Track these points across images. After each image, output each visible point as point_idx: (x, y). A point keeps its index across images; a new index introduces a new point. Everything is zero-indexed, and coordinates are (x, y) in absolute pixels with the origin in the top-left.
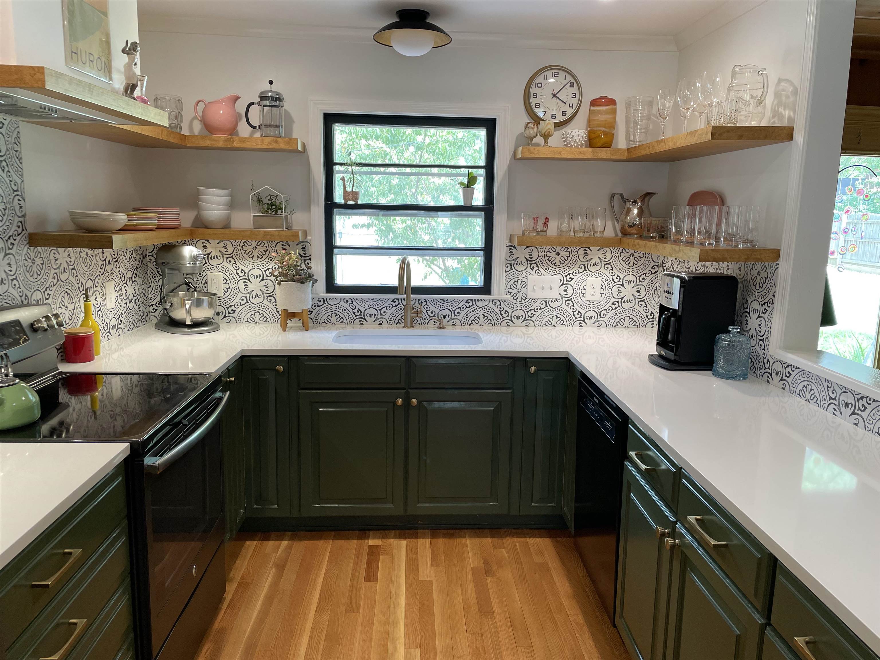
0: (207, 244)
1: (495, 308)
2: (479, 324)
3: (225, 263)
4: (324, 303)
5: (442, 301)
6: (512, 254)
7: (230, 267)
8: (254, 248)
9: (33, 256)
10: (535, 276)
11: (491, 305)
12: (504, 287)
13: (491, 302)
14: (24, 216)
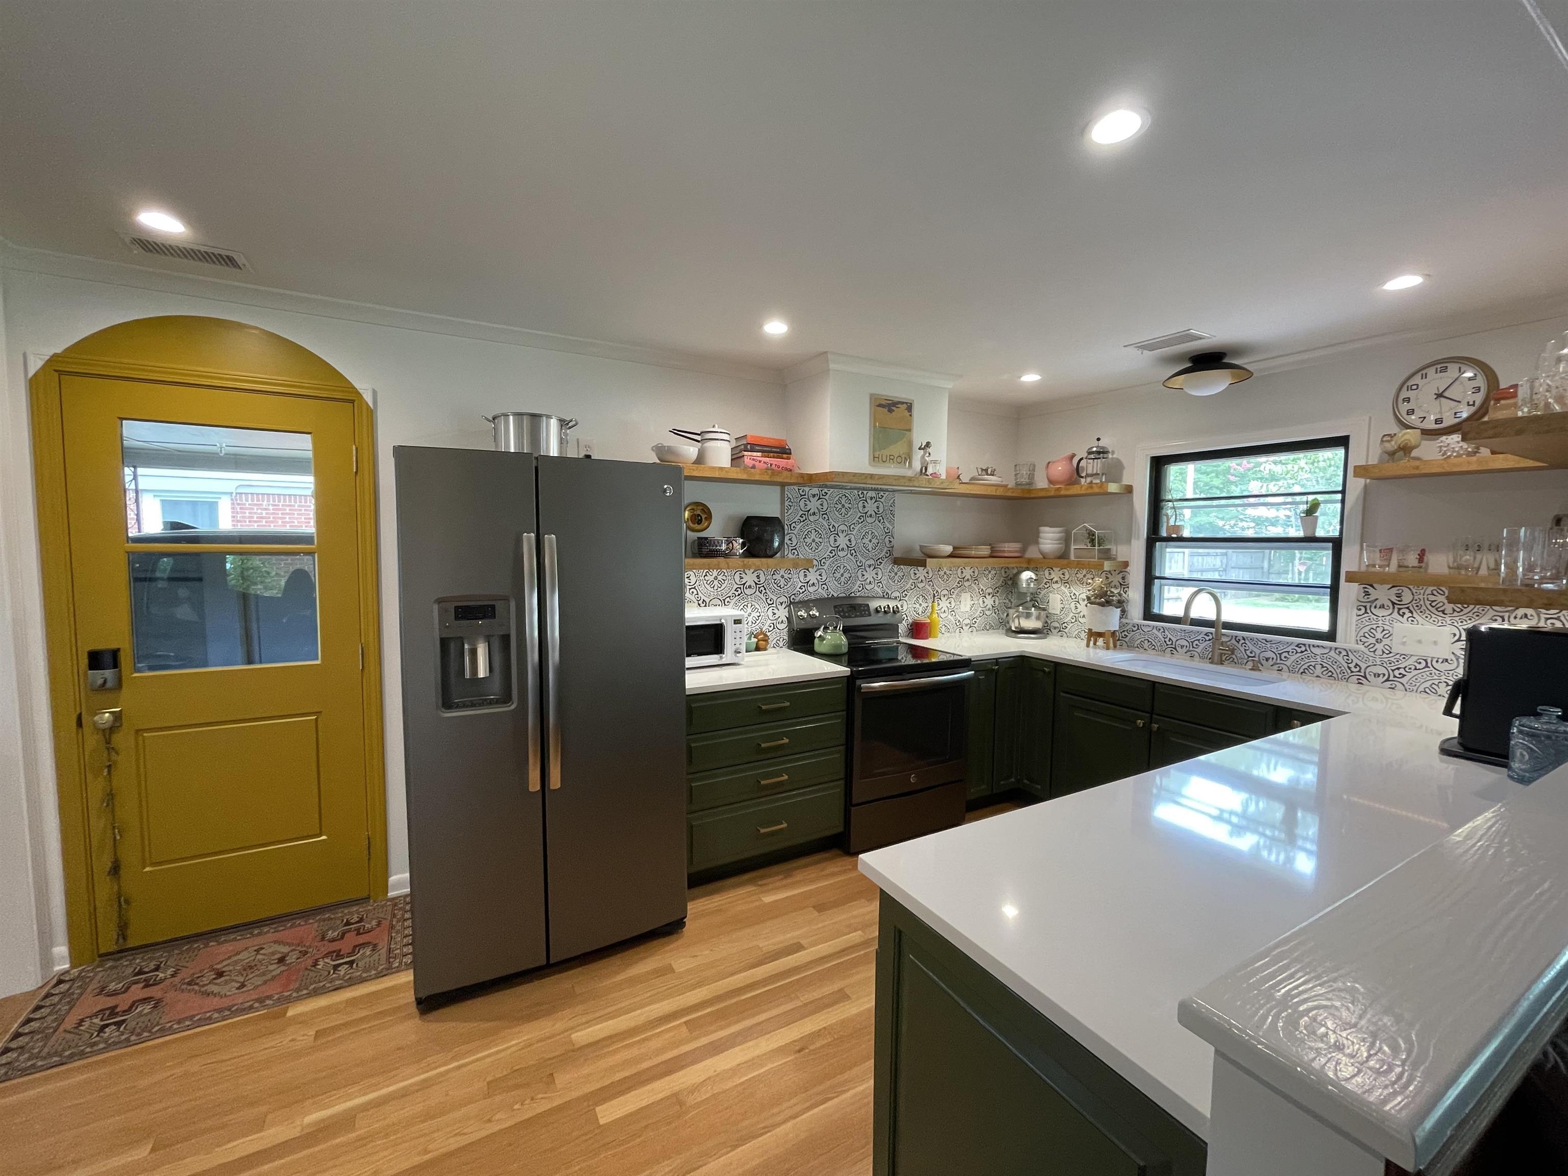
0: (1051, 572)
1: (1340, 659)
2: (1315, 675)
3: (1063, 588)
4: (1138, 629)
5: (1264, 641)
6: (1367, 594)
7: (1066, 590)
8: (1084, 576)
9: (896, 570)
10: (1408, 625)
11: (1332, 653)
12: (1354, 634)
13: (1333, 652)
14: (893, 547)
